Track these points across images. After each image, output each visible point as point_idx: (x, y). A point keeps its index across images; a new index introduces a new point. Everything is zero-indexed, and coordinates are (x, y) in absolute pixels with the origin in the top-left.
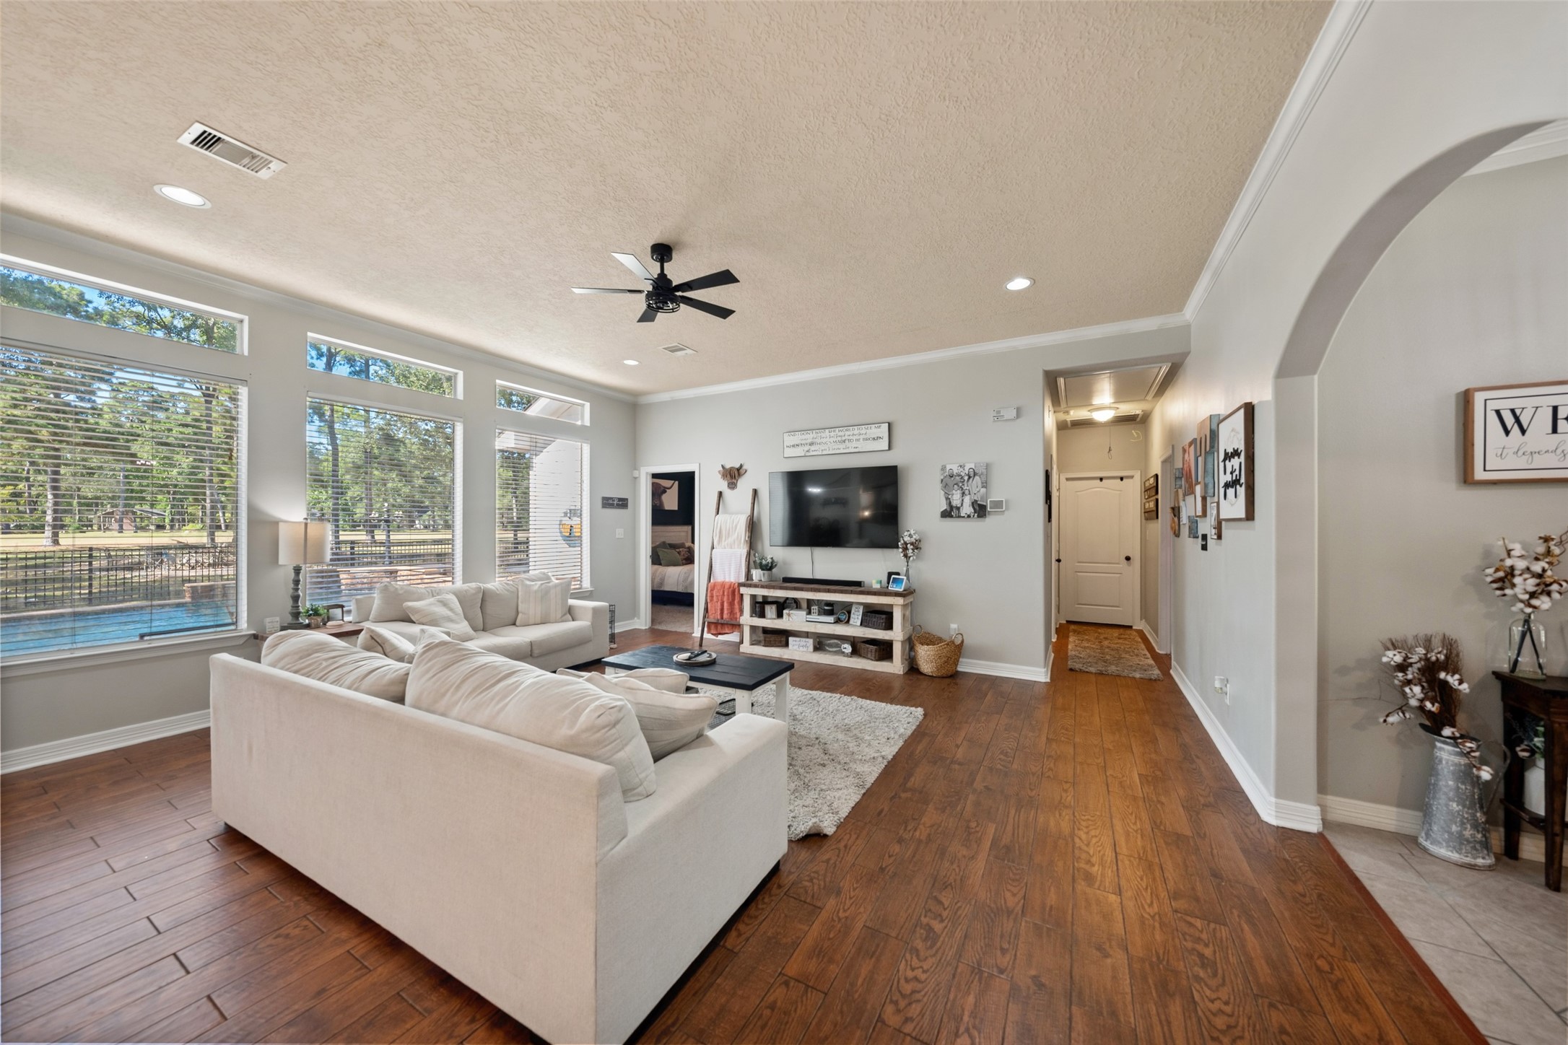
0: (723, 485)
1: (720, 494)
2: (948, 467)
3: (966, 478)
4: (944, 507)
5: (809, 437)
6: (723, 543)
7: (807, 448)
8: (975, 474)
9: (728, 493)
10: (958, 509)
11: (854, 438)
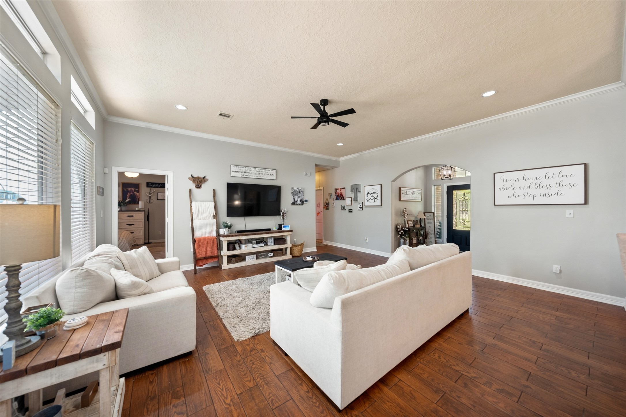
1: (191, 190)
2: (294, 188)
3: (299, 192)
4: (293, 201)
7: (243, 174)
8: (301, 191)
9: (196, 191)
10: (297, 202)
11: (263, 173)
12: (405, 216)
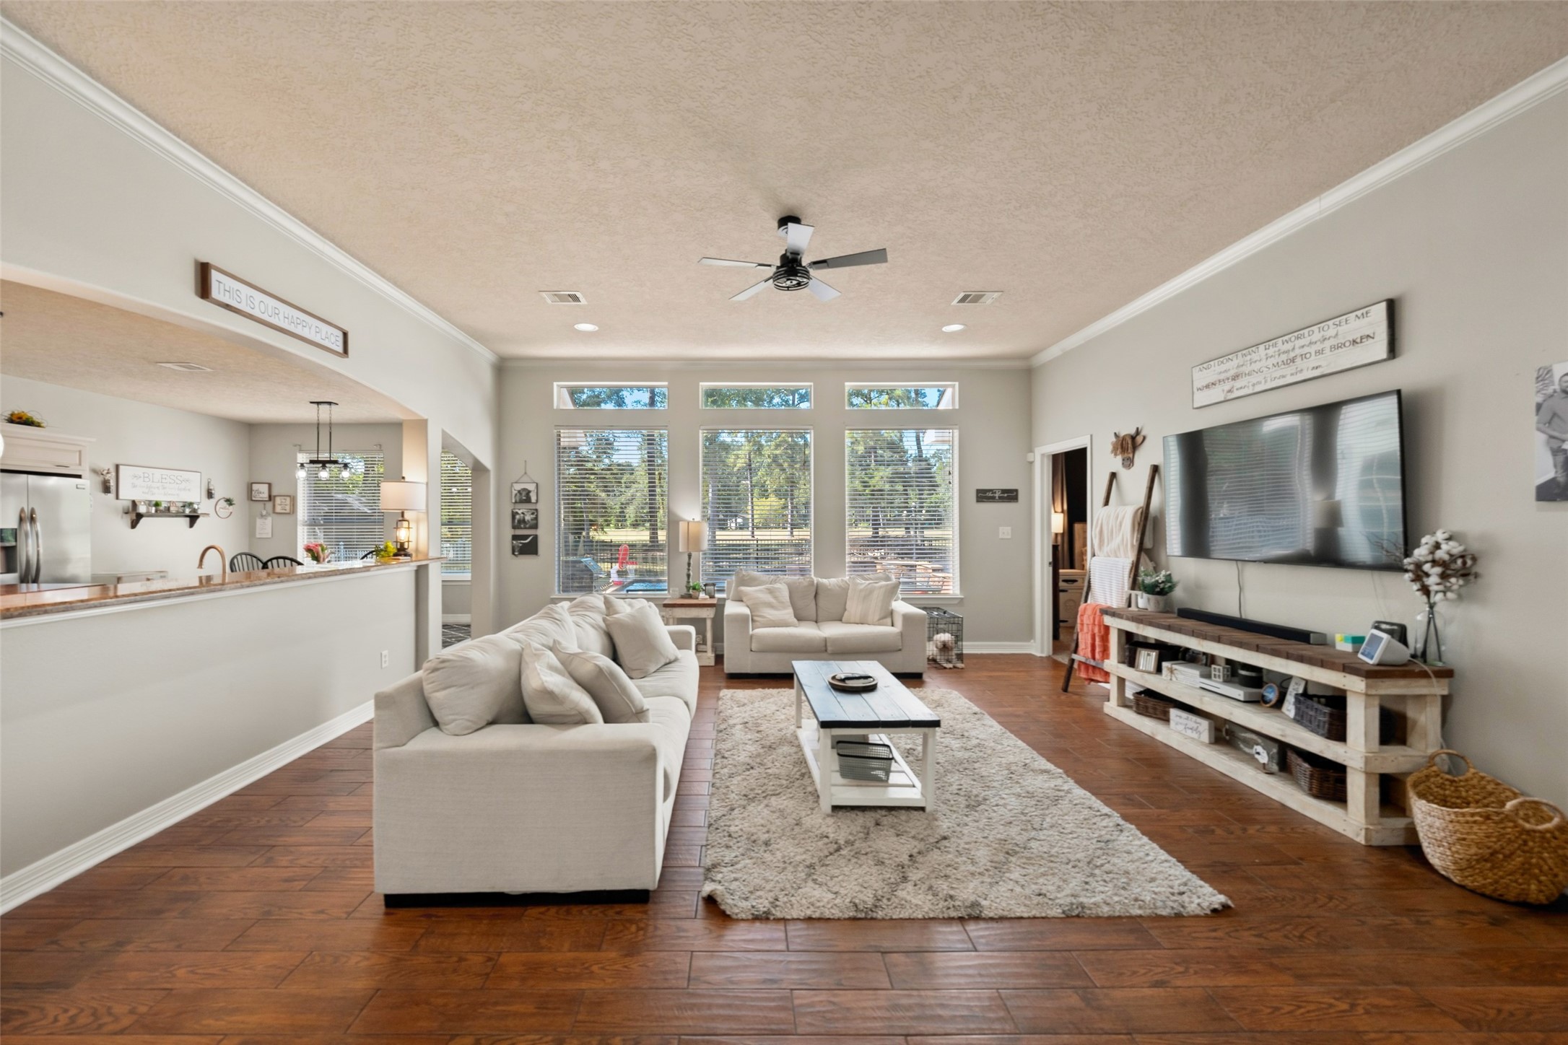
0: (1116, 463)
1: (1113, 475)
4: (1547, 470)
5: (1231, 366)
6: (1106, 549)
7: (1227, 386)
9: (1123, 474)
11: (1313, 349)
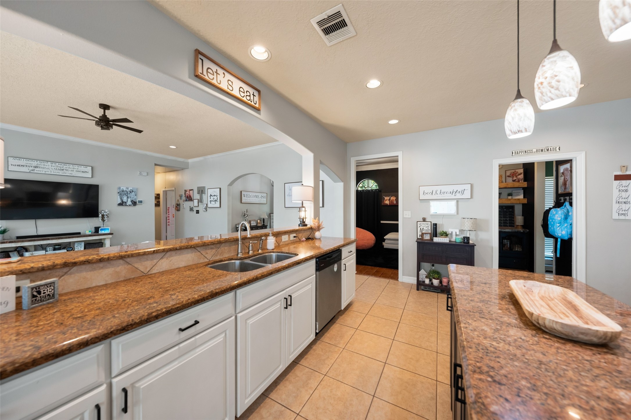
2: (122, 188)
3: (129, 192)
4: (119, 201)
7: (31, 168)
8: (132, 191)
10: (126, 203)
11: (70, 169)
12: (245, 216)
